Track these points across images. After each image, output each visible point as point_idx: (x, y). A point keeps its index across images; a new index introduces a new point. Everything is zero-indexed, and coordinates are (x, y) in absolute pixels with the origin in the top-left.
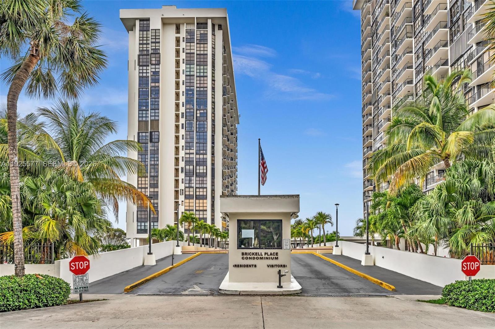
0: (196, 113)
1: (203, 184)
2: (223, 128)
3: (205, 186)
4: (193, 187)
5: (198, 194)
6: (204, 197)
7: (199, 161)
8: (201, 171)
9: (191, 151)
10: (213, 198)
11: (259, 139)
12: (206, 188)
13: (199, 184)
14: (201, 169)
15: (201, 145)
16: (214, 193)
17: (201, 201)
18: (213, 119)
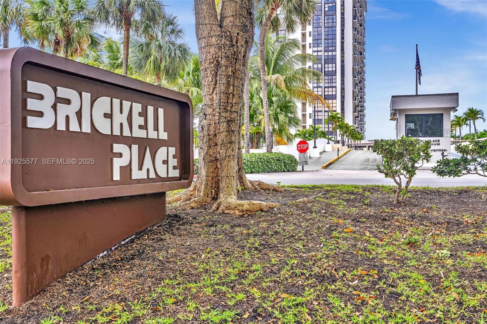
0: (325, 7)
1: (333, 83)
2: (353, 21)
3: (334, 85)
4: (321, 87)
5: (326, 93)
6: (334, 97)
7: (328, 59)
8: (330, 69)
9: (319, 49)
10: (343, 97)
11: (417, 45)
12: (335, 87)
13: (328, 83)
14: (330, 67)
15: (330, 41)
16: (344, 92)
17: (330, 101)
18: (342, 12)
